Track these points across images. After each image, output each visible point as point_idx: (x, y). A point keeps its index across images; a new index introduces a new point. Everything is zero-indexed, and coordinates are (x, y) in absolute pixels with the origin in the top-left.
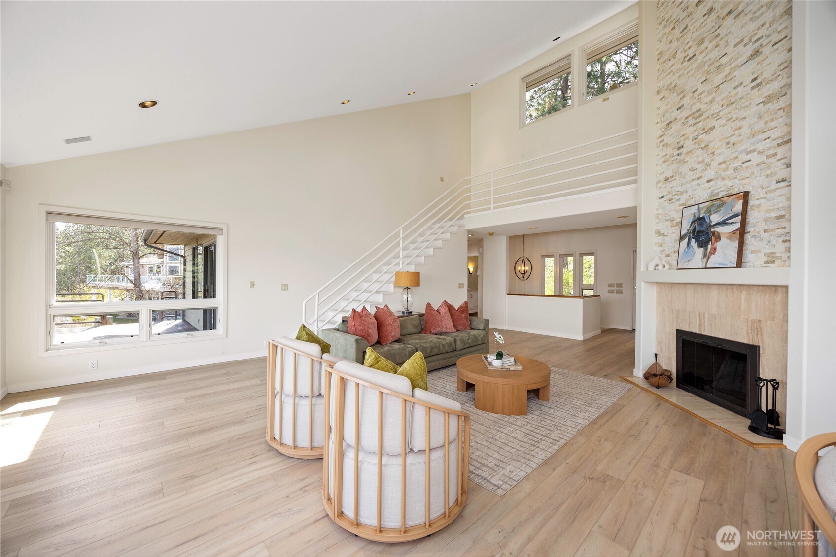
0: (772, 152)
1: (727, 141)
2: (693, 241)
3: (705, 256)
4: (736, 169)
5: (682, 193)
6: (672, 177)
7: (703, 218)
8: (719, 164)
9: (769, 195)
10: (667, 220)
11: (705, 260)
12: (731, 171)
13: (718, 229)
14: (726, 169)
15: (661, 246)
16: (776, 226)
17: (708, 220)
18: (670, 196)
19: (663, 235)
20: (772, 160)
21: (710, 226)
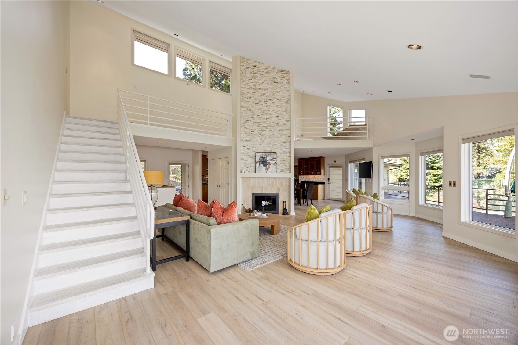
0: (282, 144)
1: (270, 136)
2: (261, 164)
3: (266, 169)
4: (272, 145)
5: (254, 147)
6: (249, 140)
7: (264, 157)
8: (267, 142)
9: (282, 155)
10: (247, 155)
11: (266, 170)
12: (271, 145)
13: (270, 161)
14: (270, 144)
15: (244, 164)
16: (283, 163)
17: (266, 158)
18: (248, 147)
19: (245, 160)
20: (282, 146)
21: (267, 160)
